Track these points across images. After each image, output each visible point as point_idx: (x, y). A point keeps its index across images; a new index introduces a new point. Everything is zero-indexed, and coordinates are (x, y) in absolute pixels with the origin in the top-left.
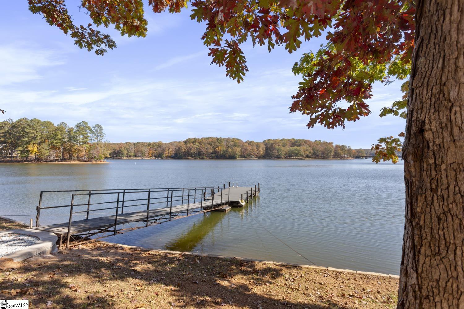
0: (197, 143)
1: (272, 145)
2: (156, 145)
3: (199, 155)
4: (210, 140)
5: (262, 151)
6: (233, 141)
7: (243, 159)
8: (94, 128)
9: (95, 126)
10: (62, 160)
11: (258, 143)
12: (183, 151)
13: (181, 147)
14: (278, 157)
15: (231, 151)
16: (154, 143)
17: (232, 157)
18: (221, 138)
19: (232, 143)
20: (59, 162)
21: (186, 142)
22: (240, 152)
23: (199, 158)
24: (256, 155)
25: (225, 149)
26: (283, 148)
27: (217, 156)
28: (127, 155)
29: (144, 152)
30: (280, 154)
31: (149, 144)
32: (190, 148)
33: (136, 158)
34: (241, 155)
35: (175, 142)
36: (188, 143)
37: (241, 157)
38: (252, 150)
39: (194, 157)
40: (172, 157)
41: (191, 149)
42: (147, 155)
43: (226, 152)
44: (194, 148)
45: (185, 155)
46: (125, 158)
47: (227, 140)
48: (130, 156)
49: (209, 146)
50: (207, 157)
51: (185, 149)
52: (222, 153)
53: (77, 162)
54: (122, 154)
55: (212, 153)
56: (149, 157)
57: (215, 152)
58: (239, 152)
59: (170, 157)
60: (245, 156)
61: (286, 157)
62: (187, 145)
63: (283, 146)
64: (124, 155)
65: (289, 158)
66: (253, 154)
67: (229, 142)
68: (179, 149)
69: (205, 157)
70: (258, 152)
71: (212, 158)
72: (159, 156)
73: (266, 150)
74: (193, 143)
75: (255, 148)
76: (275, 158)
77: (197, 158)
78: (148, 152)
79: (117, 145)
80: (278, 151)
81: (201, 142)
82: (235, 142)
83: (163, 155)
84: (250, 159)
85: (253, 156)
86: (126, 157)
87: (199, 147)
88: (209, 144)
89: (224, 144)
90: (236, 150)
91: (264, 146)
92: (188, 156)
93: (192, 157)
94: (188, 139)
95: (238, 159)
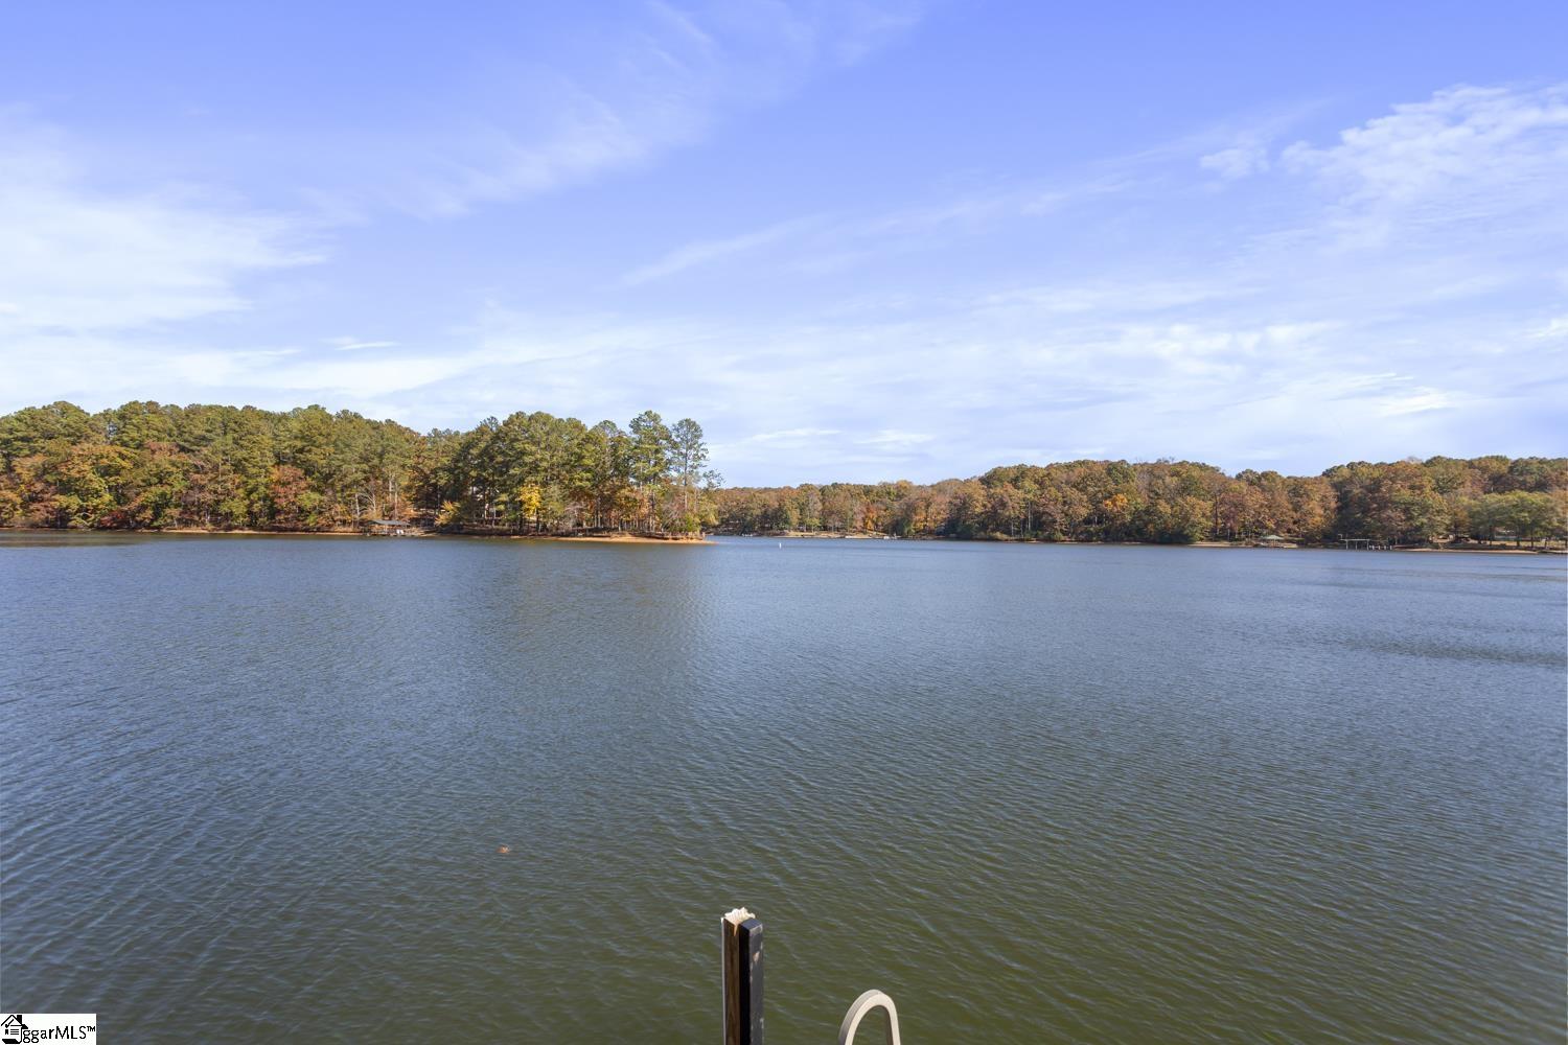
0: (1028, 484)
1: (1376, 485)
2: (889, 493)
3: (1036, 527)
4: (1082, 470)
5: (1318, 514)
6: (1176, 474)
7: (1225, 544)
8: (678, 430)
9: (681, 424)
10: (593, 531)
11: (1296, 479)
12: (978, 510)
13: (970, 496)
14: (1410, 540)
15: (1169, 511)
16: (884, 485)
17: (1175, 537)
18: (1123, 461)
19: (1172, 482)
20: (585, 536)
21: (988, 481)
22: (1208, 518)
23: (1036, 536)
24: (1289, 531)
25: (1141, 502)
26: (1436, 500)
27: (1106, 532)
28: (801, 524)
29: (850, 513)
30: (1418, 529)
31: (868, 490)
32: (1001, 500)
33: (824, 535)
34: (1214, 530)
35: (949, 482)
36: (998, 484)
37: (1217, 538)
38: (1270, 507)
39: (1018, 533)
40: (939, 534)
41: (1003, 505)
42: (859, 524)
43: (1146, 518)
44: (1015, 500)
45: (984, 526)
46: (792, 534)
47: (1153, 471)
48: (809, 529)
49: (1075, 494)
50: (1064, 533)
51: (984, 506)
52: (1129, 518)
53: (628, 538)
54: (786, 521)
55: (1088, 521)
56: (865, 533)
57: (1100, 517)
58: (1204, 515)
59: (931, 532)
60: (1232, 534)
61: (1458, 539)
62: (992, 491)
63: (1441, 489)
64: (790, 524)
65: (1473, 547)
66: (1271, 525)
67: (1159, 477)
68: (964, 504)
69: (1059, 535)
70: (1296, 516)
71: (1088, 539)
72: (897, 528)
73: (1339, 509)
74: (1015, 482)
75: (1283, 500)
76: (1392, 543)
77: (1028, 536)
78: (863, 516)
79: (773, 494)
80: (1406, 511)
81: (1043, 478)
82: (1189, 479)
83: (909, 525)
84: (1256, 546)
85: (1274, 532)
86: (795, 530)
87: (1036, 499)
88: (1075, 486)
89: (1139, 482)
90: (1193, 507)
91: (1331, 493)
92: (994, 531)
93: (1008, 532)
94: (995, 471)
95: (1199, 543)
